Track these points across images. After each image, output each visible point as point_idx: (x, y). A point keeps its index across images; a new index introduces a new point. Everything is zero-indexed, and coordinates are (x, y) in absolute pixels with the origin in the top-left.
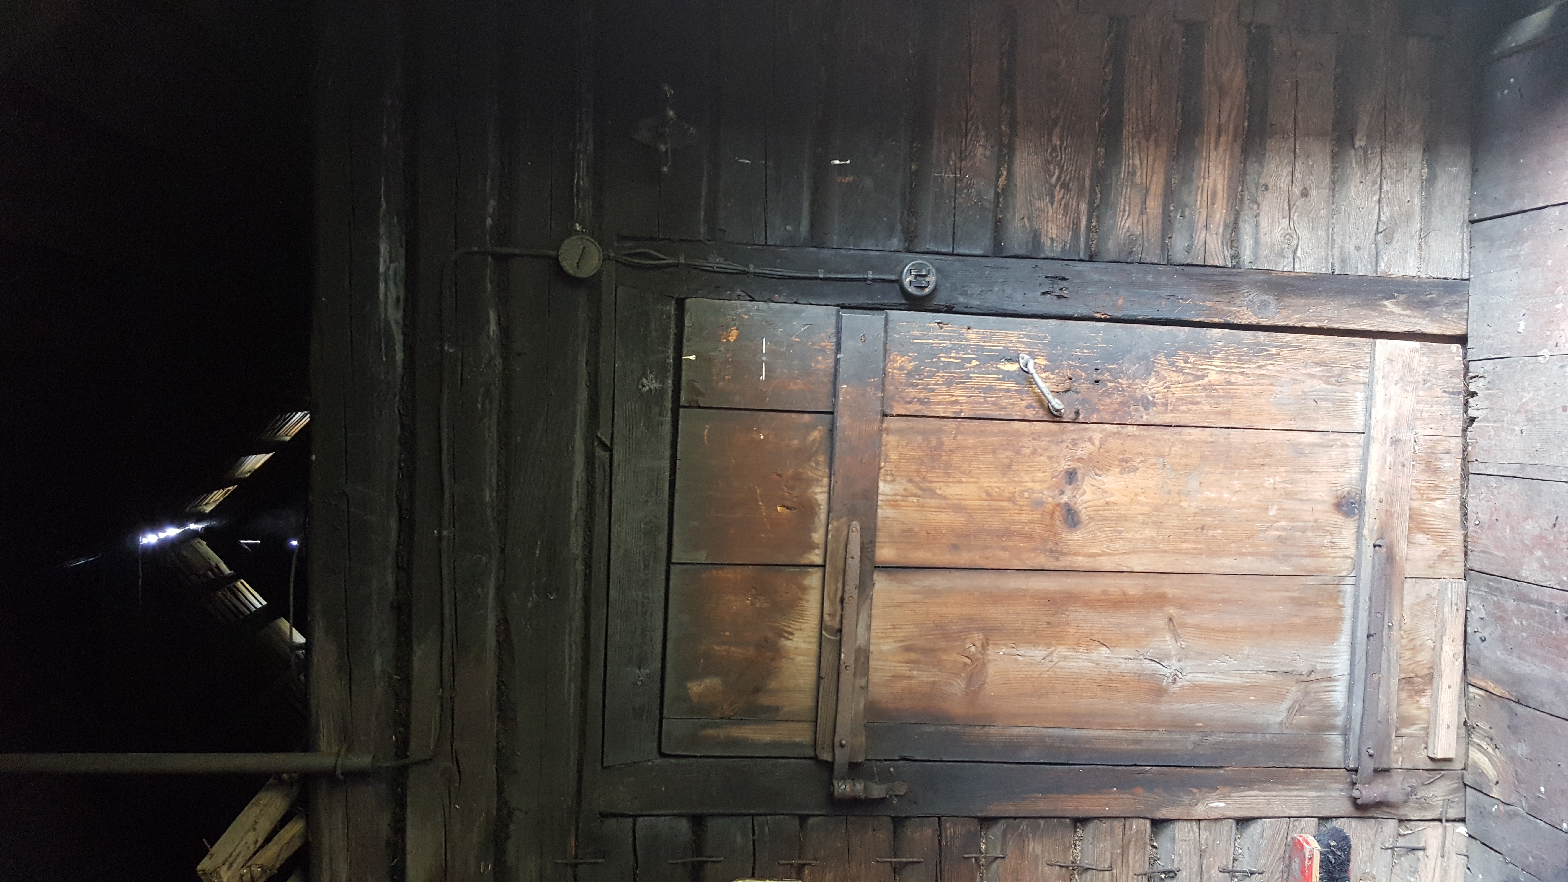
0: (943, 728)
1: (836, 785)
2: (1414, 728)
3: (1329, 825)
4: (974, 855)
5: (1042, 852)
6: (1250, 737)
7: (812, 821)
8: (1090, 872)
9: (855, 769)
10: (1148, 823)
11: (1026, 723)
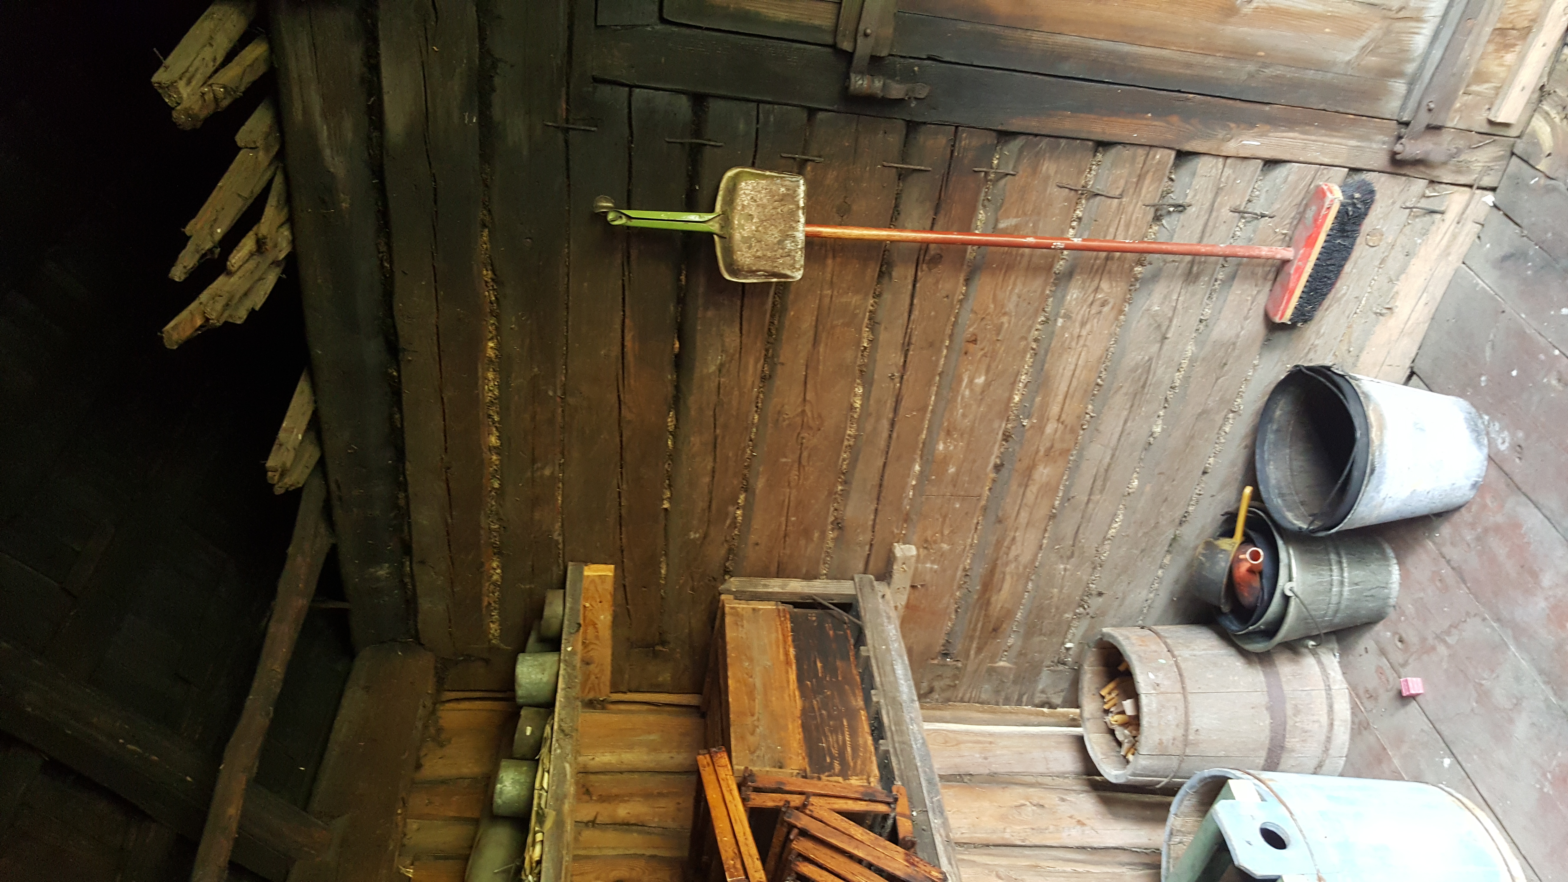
0: (980, 27)
1: (853, 80)
2: (1486, 86)
3: (1358, 177)
4: (984, 169)
5: (1056, 172)
6: (1310, 74)
7: (821, 115)
8: (1099, 198)
9: (876, 64)
10: (1173, 154)
11: (1074, 32)
